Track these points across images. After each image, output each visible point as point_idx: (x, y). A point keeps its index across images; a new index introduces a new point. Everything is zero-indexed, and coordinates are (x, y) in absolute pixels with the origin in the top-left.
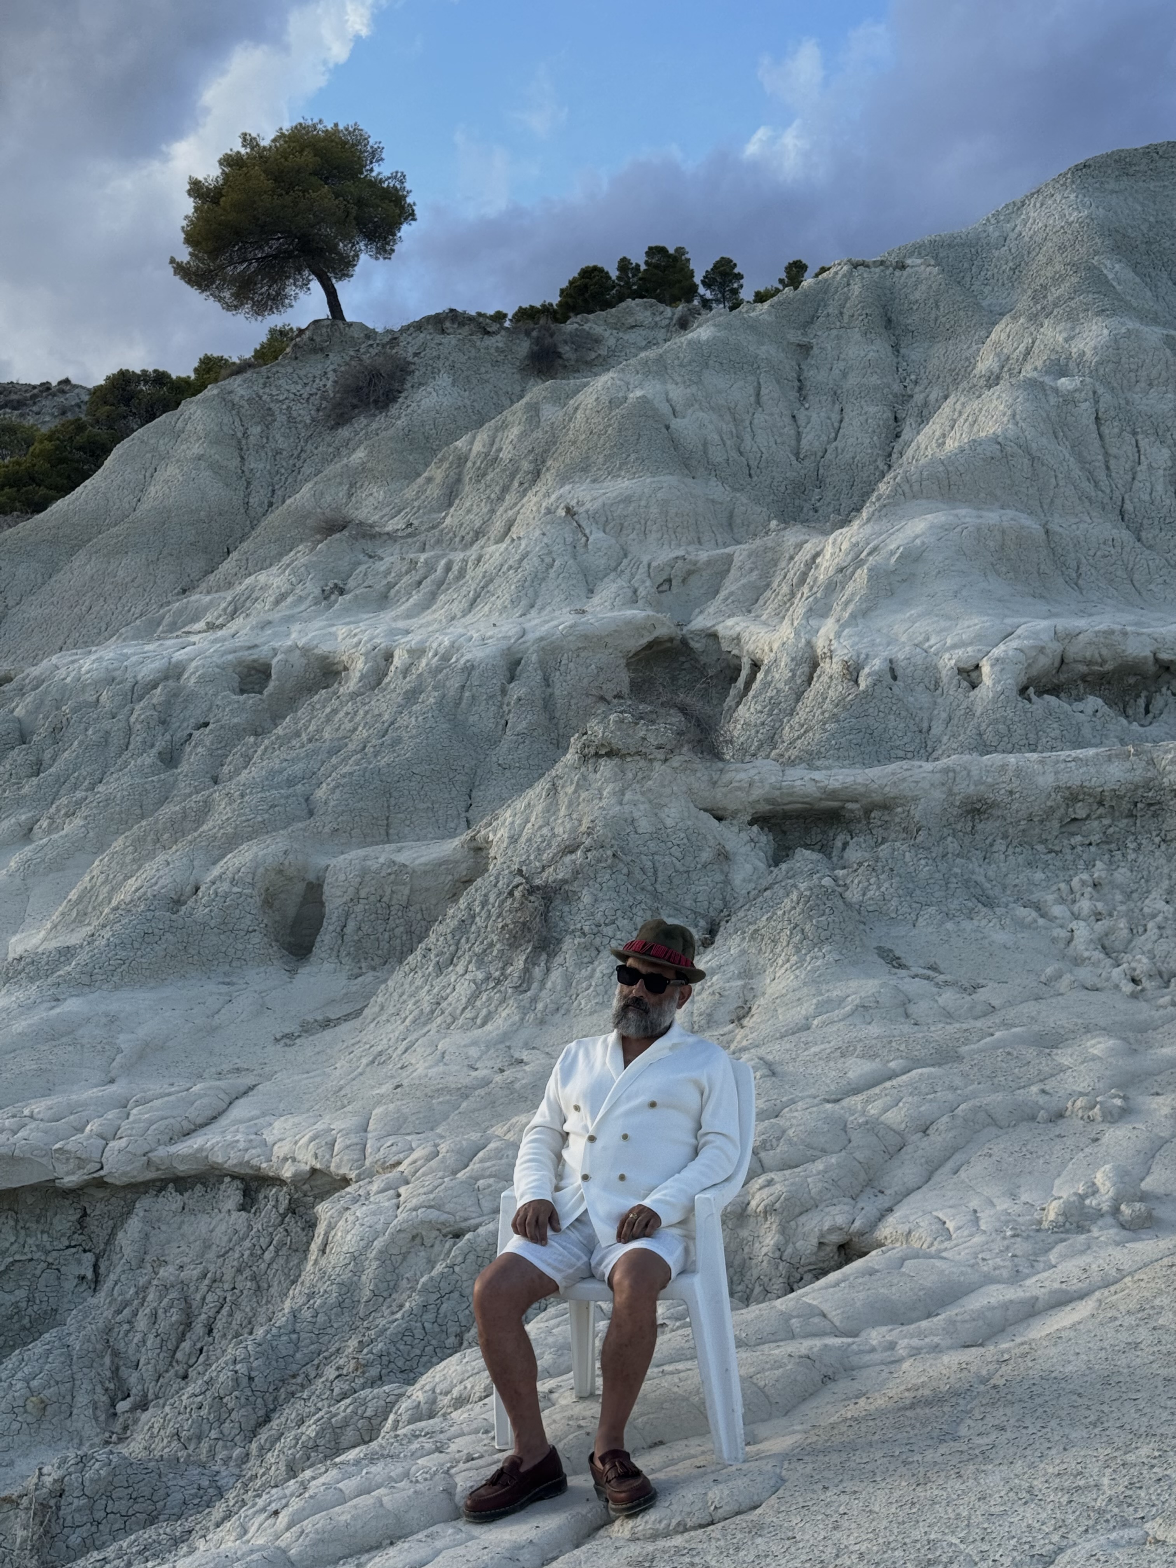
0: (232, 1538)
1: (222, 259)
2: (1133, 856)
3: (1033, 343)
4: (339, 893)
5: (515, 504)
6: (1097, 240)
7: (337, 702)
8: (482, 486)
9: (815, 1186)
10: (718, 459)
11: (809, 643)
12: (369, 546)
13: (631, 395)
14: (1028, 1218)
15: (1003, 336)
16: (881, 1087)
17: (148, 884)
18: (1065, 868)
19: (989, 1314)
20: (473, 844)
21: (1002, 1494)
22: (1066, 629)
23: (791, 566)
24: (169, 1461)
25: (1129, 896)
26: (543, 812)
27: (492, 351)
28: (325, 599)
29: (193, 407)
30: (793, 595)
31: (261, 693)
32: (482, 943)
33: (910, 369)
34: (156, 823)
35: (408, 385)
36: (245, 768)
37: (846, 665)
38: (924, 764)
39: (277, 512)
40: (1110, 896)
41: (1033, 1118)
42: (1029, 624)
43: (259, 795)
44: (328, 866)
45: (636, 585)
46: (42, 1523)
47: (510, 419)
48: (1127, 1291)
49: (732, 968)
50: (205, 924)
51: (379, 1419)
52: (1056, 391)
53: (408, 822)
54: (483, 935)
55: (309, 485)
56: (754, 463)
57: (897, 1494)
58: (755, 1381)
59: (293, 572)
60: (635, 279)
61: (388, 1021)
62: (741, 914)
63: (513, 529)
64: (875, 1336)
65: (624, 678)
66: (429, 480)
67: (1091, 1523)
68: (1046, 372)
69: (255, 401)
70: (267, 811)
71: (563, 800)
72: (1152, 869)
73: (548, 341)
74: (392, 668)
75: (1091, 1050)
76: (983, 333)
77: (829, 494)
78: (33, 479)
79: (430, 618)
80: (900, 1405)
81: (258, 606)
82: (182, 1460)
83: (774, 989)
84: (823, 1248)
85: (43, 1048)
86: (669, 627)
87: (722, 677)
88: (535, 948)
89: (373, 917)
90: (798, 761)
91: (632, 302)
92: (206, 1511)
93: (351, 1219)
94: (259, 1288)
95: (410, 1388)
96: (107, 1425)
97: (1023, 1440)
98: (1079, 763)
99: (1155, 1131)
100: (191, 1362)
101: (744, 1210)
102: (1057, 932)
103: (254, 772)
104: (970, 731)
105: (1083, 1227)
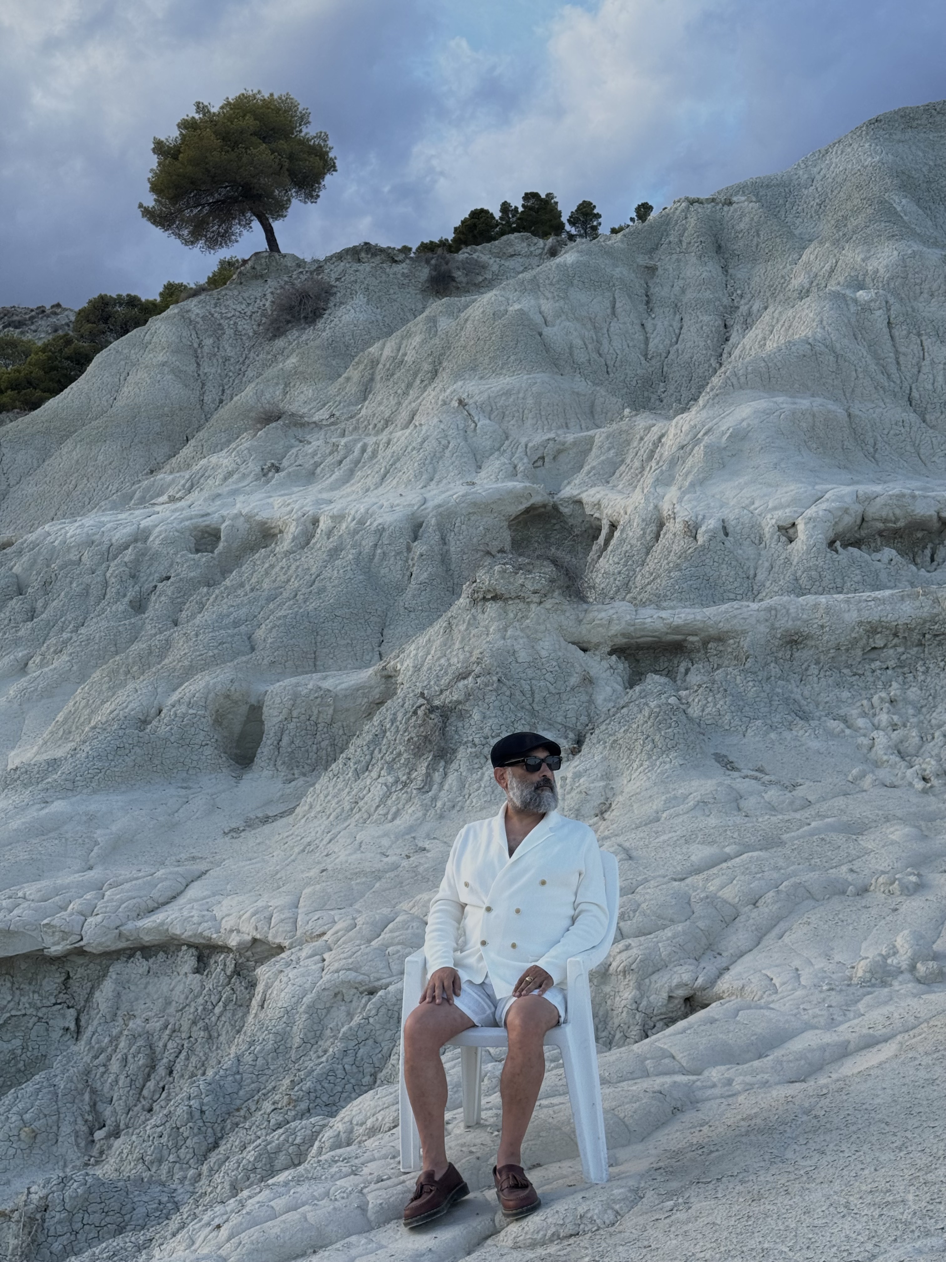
0: (182, 1248)
1: (181, 204)
2: (922, 678)
3: (837, 262)
4: (276, 714)
5: (418, 398)
6: (887, 180)
7: (274, 559)
8: (390, 383)
9: (664, 950)
10: (582, 360)
11: (656, 507)
12: (299, 432)
13: (511, 308)
14: (841, 974)
15: (812, 257)
16: (719, 867)
17: (121, 707)
18: (866, 688)
19: (809, 1055)
20: (385, 673)
21: (824, 1208)
22: (865, 493)
23: (641, 445)
24: (135, 1181)
25: (919, 710)
26: (440, 646)
27: (399, 276)
28: (264, 475)
29: (158, 324)
30: (643, 468)
31: (212, 552)
32: (392, 753)
33: (736, 286)
34: (127, 658)
35: (331, 304)
36: (200, 613)
37: (686, 524)
38: (751, 604)
39: (227, 407)
40: (904, 710)
41: (844, 892)
42: (836, 490)
43: (211, 635)
44: (266, 692)
45: (516, 462)
46: (30, 1233)
47: (413, 329)
48: (923, 1035)
49: (596, 771)
50: (167, 740)
51: (307, 1146)
52: (855, 301)
53: (331, 656)
54: (392, 747)
55: (253, 385)
56: (610, 363)
57: (736, 1208)
58: (616, 1113)
59: (238, 454)
60: (515, 219)
61: (316, 817)
62: (603, 727)
63: (416, 418)
64: (715, 1074)
65: (507, 536)
66: (348, 379)
67: (899, 1233)
68: (847, 286)
69: (208, 318)
70: (217, 647)
71: (458, 637)
72: (938, 688)
73: (444, 267)
74: (319, 531)
75: (890, 836)
76: (796, 256)
77: (672, 388)
78: (30, 384)
79: (349, 490)
80: (737, 1132)
81: (210, 482)
82: (146, 1180)
83: (630, 788)
84: (673, 1000)
85: (34, 841)
86: (543, 496)
87: (586, 536)
88: (435, 757)
89: (303, 732)
90: (648, 603)
91: (512, 237)
92: (165, 1223)
93: (285, 979)
94: (210, 1037)
95: (332, 1120)
96: (86, 1150)
97: (841, 1162)
98: (878, 602)
99: (944, 902)
100: (155, 1098)
101: (607, 970)
102: (860, 740)
103: (206, 616)
104: (789, 576)
105: (886, 982)
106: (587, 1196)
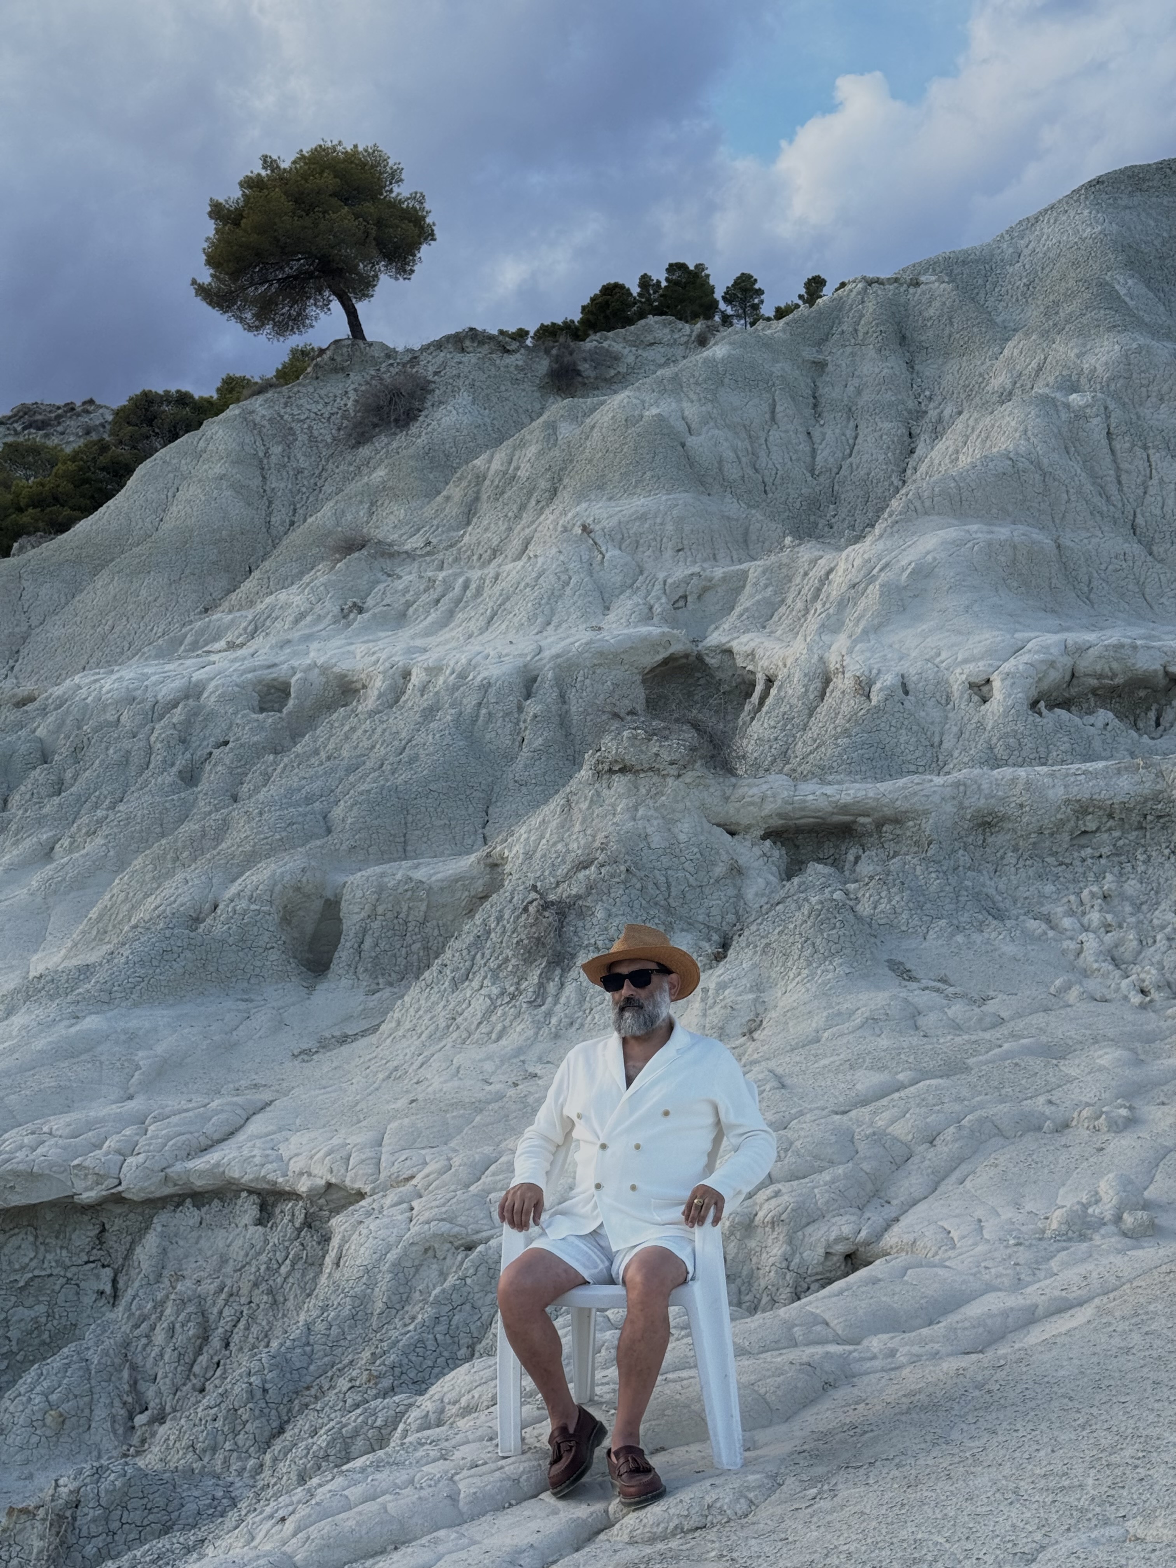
0: (241, 1545)
1: (244, 280)
2: (1143, 868)
3: (1046, 359)
4: (357, 910)
5: (533, 522)
6: (1110, 256)
7: (356, 720)
8: (499, 504)
9: (821, 1197)
10: (734, 476)
11: (821, 658)
12: (388, 564)
13: (647, 413)
14: (1031, 1227)
15: (1016, 352)
16: (889, 1098)
17: (168, 902)
18: (1075, 881)
19: (989, 1322)
20: (490, 860)
21: (989, 1494)
22: (1076, 643)
23: (805, 581)
24: (184, 1472)
25: (1138, 908)
26: (557, 828)
27: (512, 369)
28: (344, 617)
29: (216, 428)
30: (807, 611)
31: (280, 711)
32: (497, 958)
33: (924, 386)
34: (176, 841)
35: (428, 404)
36: (265, 786)
37: (858, 680)
38: (935, 778)
39: (299, 531)
40: (1119, 908)
41: (1039, 1129)
42: (1040, 639)
43: (278, 813)
44: (345, 883)
45: (652, 602)
46: (58, 1533)
47: (528, 437)
48: (1124, 1298)
49: (744, 981)
50: (224, 942)
51: (389, 1429)
52: (1067, 406)
53: (425, 839)
54: (498, 951)
55: (331, 503)
56: (769, 481)
57: (888, 1495)
58: (756, 1388)
59: (312, 591)
60: (656, 295)
61: (404, 1036)
62: (754, 928)
63: (530, 547)
64: (875, 1343)
65: (640, 693)
66: (448, 498)
67: (1073, 1521)
68: (1058, 388)
69: (276, 421)
70: (285, 829)
71: (577, 816)
72: (1162, 881)
73: (567, 359)
74: (410, 686)
75: (1098, 1061)
76: (997, 349)
77: (843, 511)
78: (56, 500)
79: (448, 636)
80: (897, 1410)
81: (278, 625)
82: (197, 1471)
83: (785, 1002)
84: (830, 1257)
85: (63, 1065)
86: (685, 644)
87: (737, 692)
88: (549, 963)
89: (390, 933)
90: (810, 776)
91: (651, 319)
92: (220, 1520)
93: (365, 1232)
94: (275, 1302)
95: (420, 1399)
96: (125, 1438)
97: (1013, 1443)
98: (1089, 776)
99: (1159, 1140)
100: (208, 1376)
101: (752, 1221)
102: (1067, 944)
103: (272, 791)
104: (981, 744)
105: (1085, 1236)
106: (717, 1483)
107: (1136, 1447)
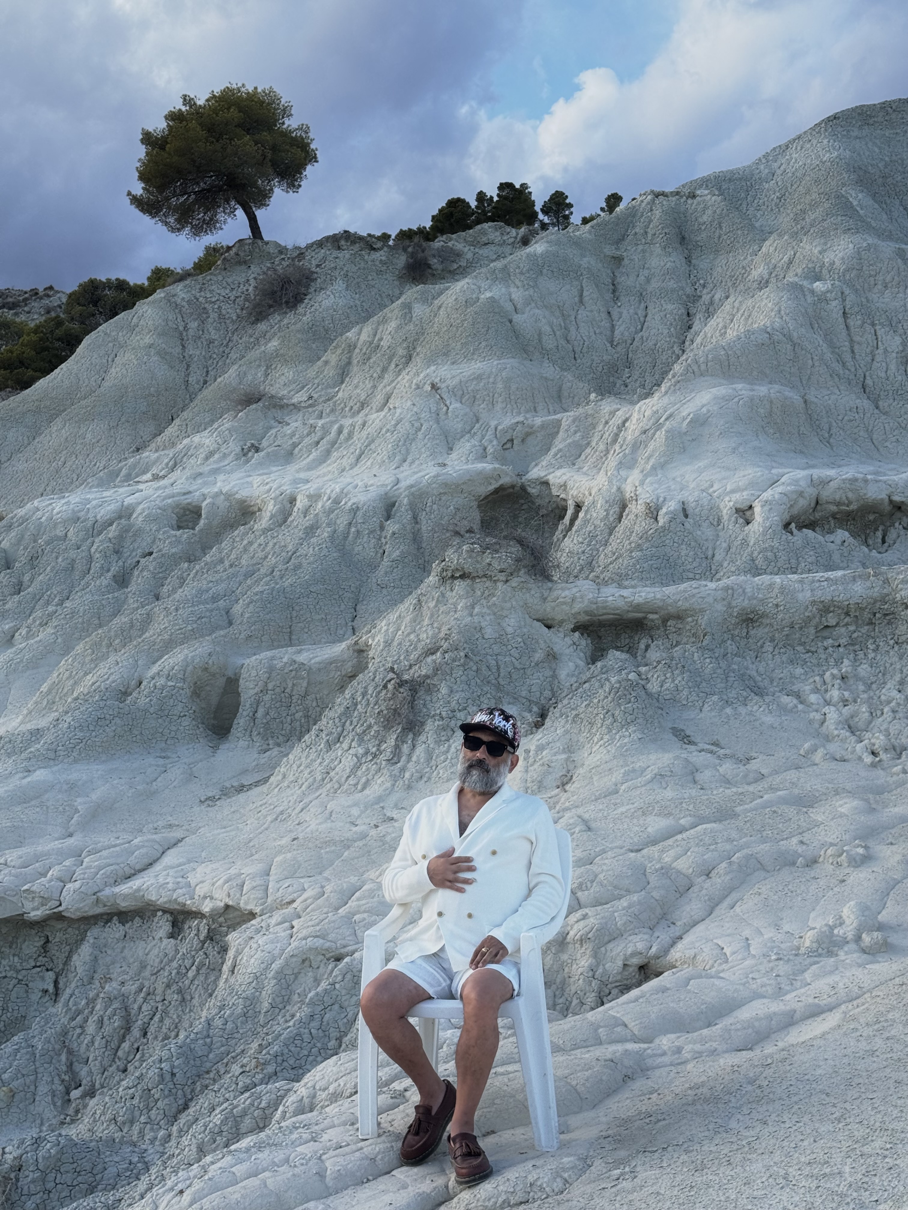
1: (167, 193)
2: (873, 655)
3: (795, 254)
4: (252, 686)
5: (393, 381)
6: (844, 175)
7: (253, 536)
8: (367, 367)
9: (620, 919)
10: (550, 346)
11: (619, 489)
12: (279, 414)
13: (483, 296)
14: (789, 944)
15: (772, 249)
16: (674, 838)
17: (103, 679)
18: (819, 665)
19: (757, 1024)
20: (357, 647)
21: (764, 1179)
22: (819, 477)
23: (606, 429)
24: (106, 1141)
25: (869, 687)
26: (410, 622)
27: (377, 263)
28: (244, 455)
29: (145, 308)
30: (607, 451)
31: (193, 529)
32: (362, 725)
33: (699, 276)
34: (109, 631)
35: (312, 290)
36: (181, 587)
37: (648, 506)
38: (709, 584)
39: (210, 388)
40: (854, 687)
41: (794, 864)
42: (791, 474)
43: (190, 609)
44: (244, 664)
45: (486, 444)
46: (4, 1192)
47: (389, 315)
48: (866, 1005)
49: (558, 744)
50: (146, 711)
51: (271, 1110)
52: (812, 292)
53: (306, 630)
54: (363, 719)
55: (236, 367)
56: (578, 350)
57: (679, 1178)
58: (569, 1081)
59: (219, 435)
60: (490, 208)
61: (289, 786)
62: (565, 702)
63: (390, 401)
64: (665, 1042)
65: (476, 515)
66: (326, 363)
68: (805, 277)
69: (193, 302)
70: (196, 622)
71: (426, 613)
72: (887, 665)
73: (420, 255)
74: (295, 509)
75: (839, 809)
76: (756, 247)
77: (636, 374)
78: (22, 363)
79: (325, 470)
80: (684, 1101)
81: (192, 461)
82: (117, 1140)
83: (590, 761)
84: (627, 968)
85: (17, 809)
86: (511, 477)
87: (552, 515)
88: (403, 729)
89: (278, 705)
90: (610, 581)
91: (486, 226)
92: (133, 1184)
93: (255, 946)
94: (184, 999)
95: (297, 1085)
96: (62, 1109)
97: (782, 1133)
98: (830, 582)
99: (889, 874)
100: (130, 1059)
101: (565, 938)
102: (812, 715)
103: (186, 592)
104: (745, 556)
105: (832, 952)
106: (537, 1164)
107: (884, 1139)
